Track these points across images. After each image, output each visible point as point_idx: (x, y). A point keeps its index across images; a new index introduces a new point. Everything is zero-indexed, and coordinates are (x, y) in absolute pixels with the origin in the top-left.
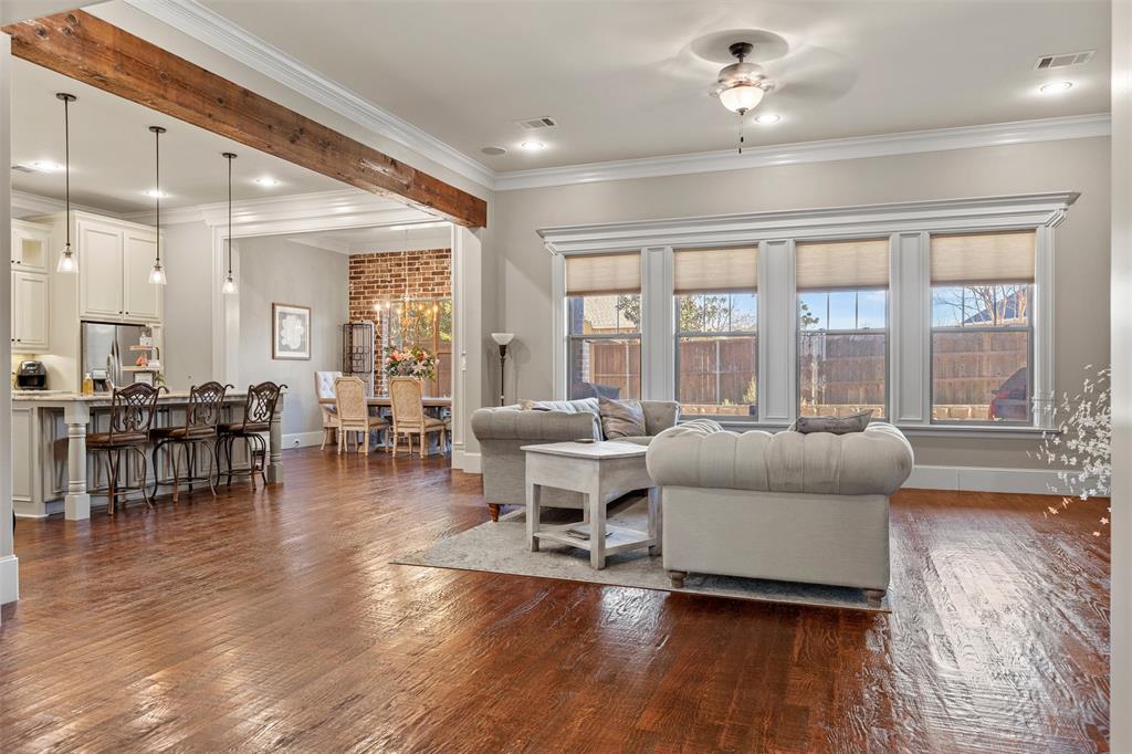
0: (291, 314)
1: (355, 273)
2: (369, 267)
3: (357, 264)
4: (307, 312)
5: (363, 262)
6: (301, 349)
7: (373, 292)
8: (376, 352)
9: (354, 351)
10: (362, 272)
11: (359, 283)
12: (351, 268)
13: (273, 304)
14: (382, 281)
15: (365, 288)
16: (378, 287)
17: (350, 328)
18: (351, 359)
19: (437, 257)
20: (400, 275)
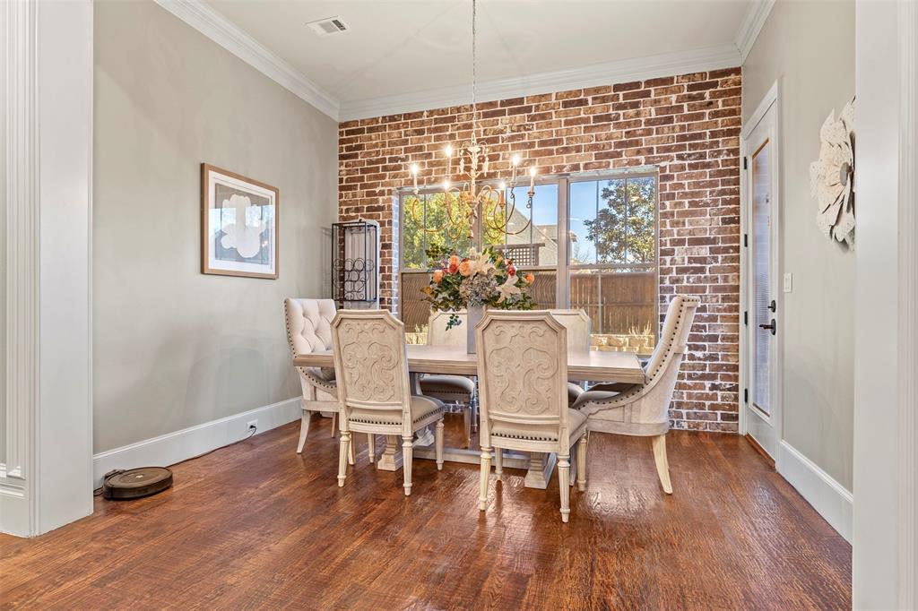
0: (239, 193)
1: (348, 149)
2: (371, 139)
3: (351, 136)
4: (270, 194)
5: (361, 131)
6: (261, 258)
7: (376, 177)
8: (382, 270)
9: (348, 266)
10: (360, 147)
11: (355, 164)
12: (342, 142)
13: (202, 166)
14: (391, 160)
15: (363, 171)
16: (385, 169)
17: (341, 231)
18: (342, 279)
19: (486, 115)
20: (421, 148)
